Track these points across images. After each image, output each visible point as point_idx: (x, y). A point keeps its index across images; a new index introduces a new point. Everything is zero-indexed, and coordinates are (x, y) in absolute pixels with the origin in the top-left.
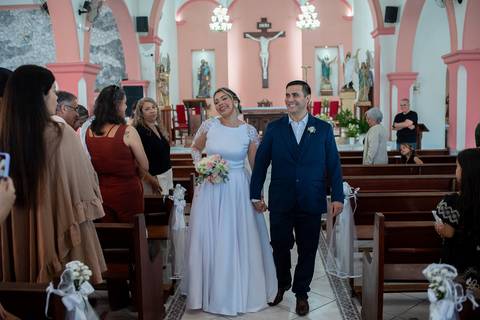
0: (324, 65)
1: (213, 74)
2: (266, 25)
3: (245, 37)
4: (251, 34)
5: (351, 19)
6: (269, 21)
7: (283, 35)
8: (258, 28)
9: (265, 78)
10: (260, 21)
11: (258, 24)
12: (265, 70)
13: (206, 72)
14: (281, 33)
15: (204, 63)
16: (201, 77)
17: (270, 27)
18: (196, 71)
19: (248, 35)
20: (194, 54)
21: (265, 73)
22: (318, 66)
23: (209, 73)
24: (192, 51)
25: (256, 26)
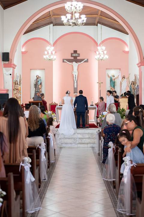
0: (111, 80)
1: (43, 84)
2: (76, 55)
3: (63, 62)
4: (67, 60)
5: (128, 52)
6: (78, 52)
7: (87, 61)
8: (72, 56)
9: (76, 87)
10: (73, 52)
11: (72, 54)
12: (75, 82)
13: (39, 83)
14: (86, 60)
15: (38, 77)
16: (36, 85)
17: (79, 56)
18: (33, 82)
19: (65, 61)
20: (32, 71)
21: (76, 84)
22: (108, 80)
23: (41, 84)
24: (31, 69)
25: (70, 55)
